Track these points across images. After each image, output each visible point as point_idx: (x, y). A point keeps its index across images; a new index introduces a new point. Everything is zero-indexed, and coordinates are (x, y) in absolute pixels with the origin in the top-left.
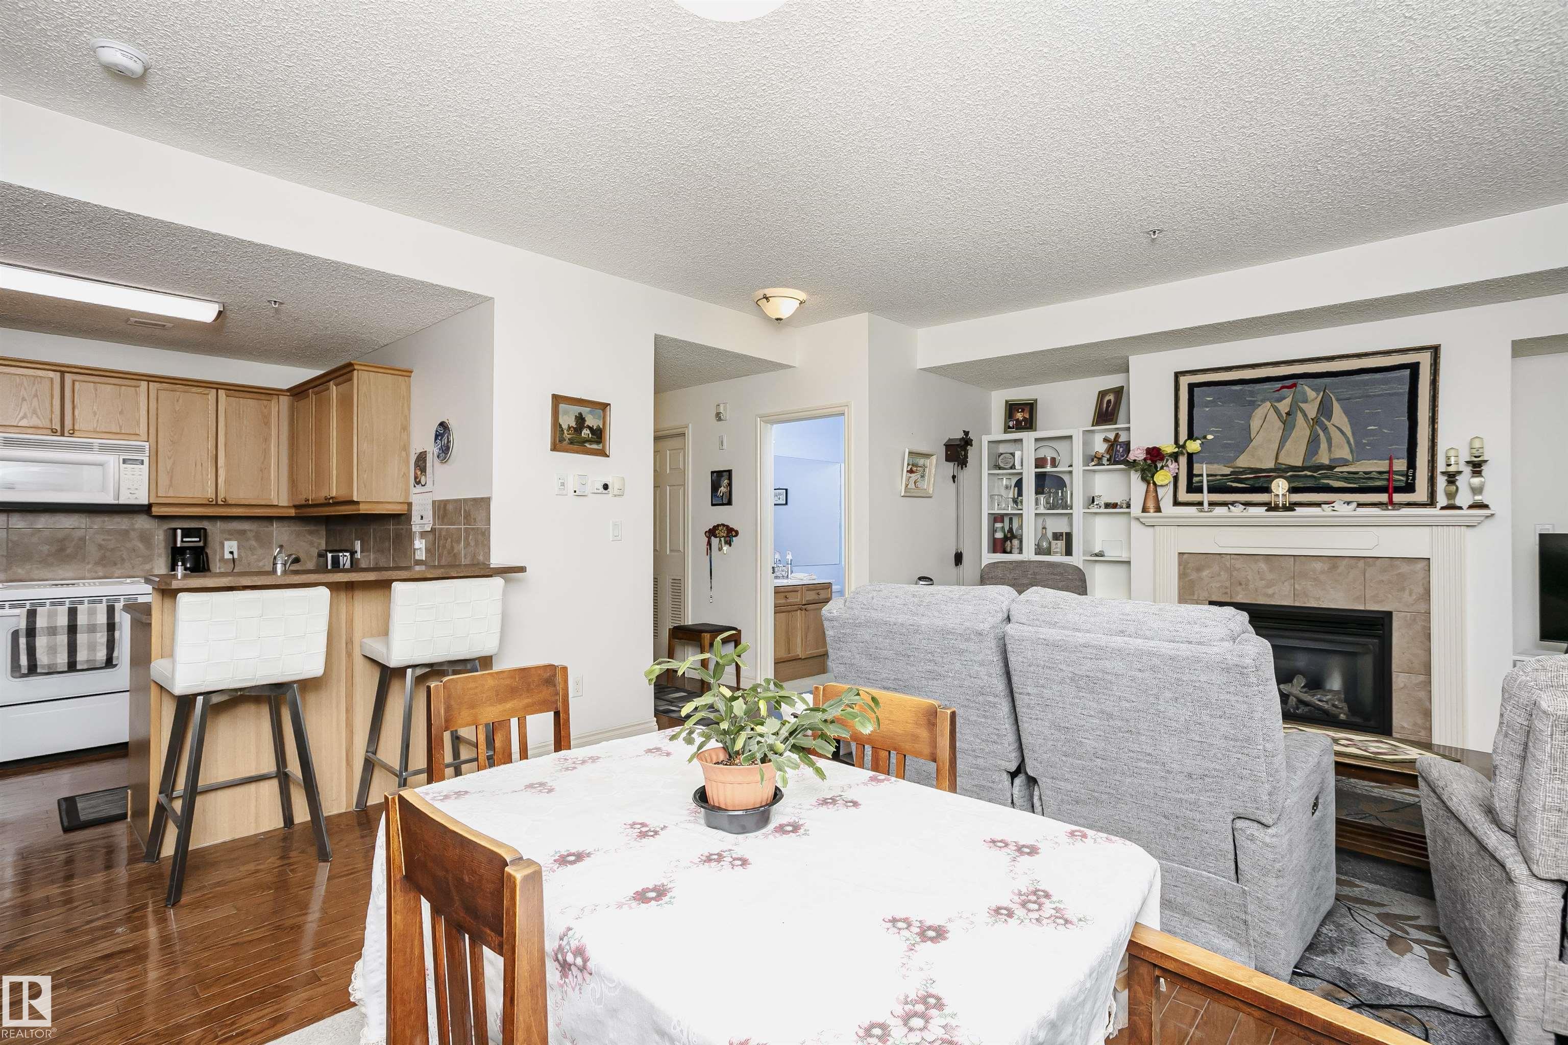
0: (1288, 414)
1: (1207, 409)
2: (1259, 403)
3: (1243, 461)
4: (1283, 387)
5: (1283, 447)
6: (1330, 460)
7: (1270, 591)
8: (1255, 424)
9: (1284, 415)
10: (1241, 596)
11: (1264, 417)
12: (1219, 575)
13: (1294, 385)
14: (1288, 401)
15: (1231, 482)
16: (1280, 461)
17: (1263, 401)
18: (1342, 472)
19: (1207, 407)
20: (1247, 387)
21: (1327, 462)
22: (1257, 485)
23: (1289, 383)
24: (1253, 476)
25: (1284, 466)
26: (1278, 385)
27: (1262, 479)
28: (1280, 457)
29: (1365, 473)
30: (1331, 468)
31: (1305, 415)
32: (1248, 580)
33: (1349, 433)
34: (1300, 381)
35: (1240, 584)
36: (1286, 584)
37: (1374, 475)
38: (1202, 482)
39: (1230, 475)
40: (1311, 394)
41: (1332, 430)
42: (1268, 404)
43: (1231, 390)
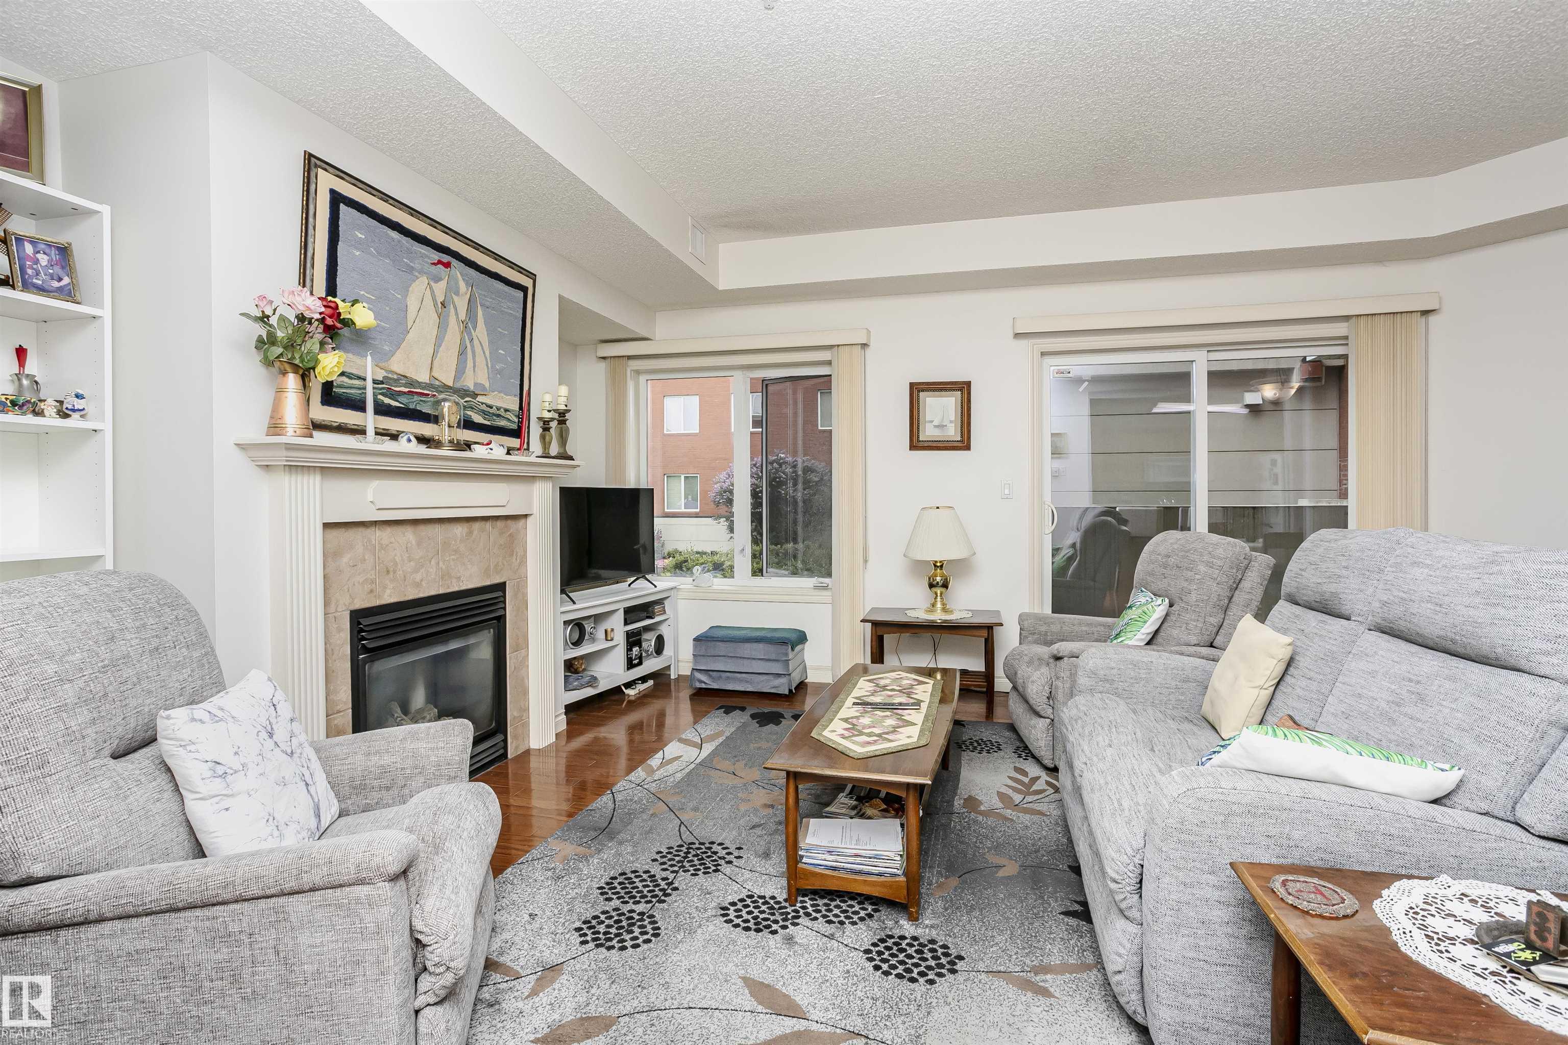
0: (443, 304)
1: (358, 253)
2: (417, 274)
3: (398, 365)
4: (440, 262)
5: (438, 352)
6: (476, 384)
7: (418, 577)
8: (412, 303)
9: (440, 305)
10: (388, 592)
11: (421, 299)
12: (363, 560)
13: (447, 265)
14: (443, 284)
15: (383, 394)
16: (433, 374)
17: (421, 272)
18: (482, 403)
19: (357, 249)
20: (406, 241)
21: (472, 388)
22: (412, 406)
23: (446, 258)
24: (407, 390)
25: (437, 383)
26: (436, 256)
27: (416, 398)
28: (434, 369)
29: (498, 409)
30: (475, 395)
31: (457, 314)
32: (396, 564)
33: (487, 353)
34: (454, 262)
35: (388, 572)
36: (433, 562)
37: (502, 412)
38: (365, 388)
39: (382, 383)
40: (462, 286)
41: (476, 342)
42: (424, 280)
43: (387, 234)
